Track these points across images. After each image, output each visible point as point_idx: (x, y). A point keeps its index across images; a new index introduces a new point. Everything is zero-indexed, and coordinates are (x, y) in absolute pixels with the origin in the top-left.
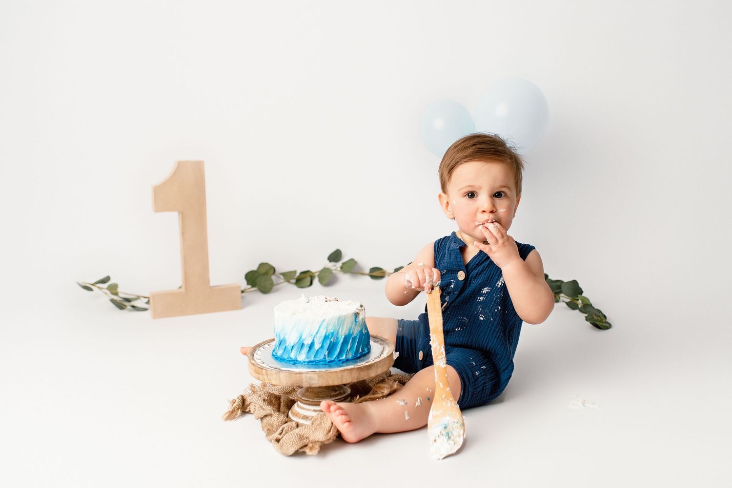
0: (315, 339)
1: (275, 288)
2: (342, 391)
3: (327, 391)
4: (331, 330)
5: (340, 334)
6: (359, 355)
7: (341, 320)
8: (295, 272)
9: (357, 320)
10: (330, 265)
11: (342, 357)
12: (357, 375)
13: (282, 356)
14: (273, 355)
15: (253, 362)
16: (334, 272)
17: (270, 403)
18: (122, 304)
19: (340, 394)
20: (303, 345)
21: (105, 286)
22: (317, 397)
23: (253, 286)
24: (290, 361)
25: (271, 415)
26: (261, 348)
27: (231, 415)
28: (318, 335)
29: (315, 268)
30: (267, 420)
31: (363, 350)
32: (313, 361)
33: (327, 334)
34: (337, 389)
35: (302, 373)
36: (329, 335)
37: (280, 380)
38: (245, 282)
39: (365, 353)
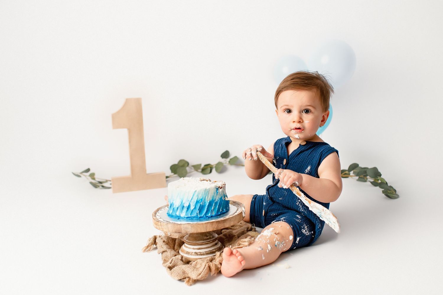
0: (191, 203)
1: (188, 175)
3: (201, 236)
4: (200, 197)
5: (206, 200)
6: (219, 213)
7: (207, 191)
8: (200, 165)
9: (218, 191)
10: (223, 160)
11: (208, 214)
12: (216, 225)
13: (172, 214)
14: (167, 213)
16: (225, 164)
17: (167, 243)
19: (210, 238)
20: (183, 207)
21: (88, 174)
22: (195, 240)
23: (175, 173)
24: (176, 217)
25: (166, 251)
27: (147, 249)
28: (192, 201)
29: (213, 163)
31: (222, 210)
32: (190, 217)
33: (198, 200)
34: (208, 235)
35: (182, 225)
36: (199, 200)
37: (168, 229)
38: (170, 171)
39: (224, 212)
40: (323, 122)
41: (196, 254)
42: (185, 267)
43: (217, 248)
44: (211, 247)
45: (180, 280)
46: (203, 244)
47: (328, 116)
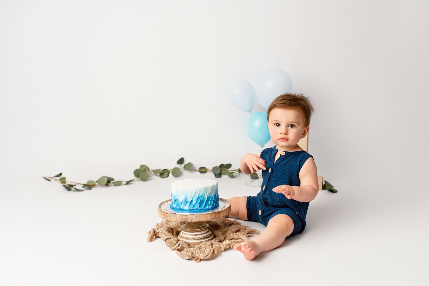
0: (193, 199)
1: (150, 178)
2: (205, 225)
3: (198, 225)
4: (201, 194)
5: (205, 196)
6: (214, 207)
7: (206, 189)
8: (160, 170)
10: (178, 166)
11: (206, 207)
12: (214, 216)
13: (176, 207)
14: (171, 207)
15: (161, 210)
16: (180, 169)
17: (169, 232)
18: (69, 188)
19: (204, 227)
20: (187, 202)
22: (193, 228)
23: (138, 177)
24: (180, 210)
25: (170, 238)
26: (164, 204)
27: (151, 239)
28: (195, 197)
29: (170, 168)
30: (169, 240)
31: (216, 205)
32: (192, 210)
34: (202, 224)
35: (188, 215)
36: (200, 197)
37: (176, 219)
38: (133, 175)
40: (304, 135)
41: (194, 239)
42: (192, 249)
43: (210, 234)
44: (205, 233)
45: (189, 259)
46: (200, 231)
47: (308, 130)
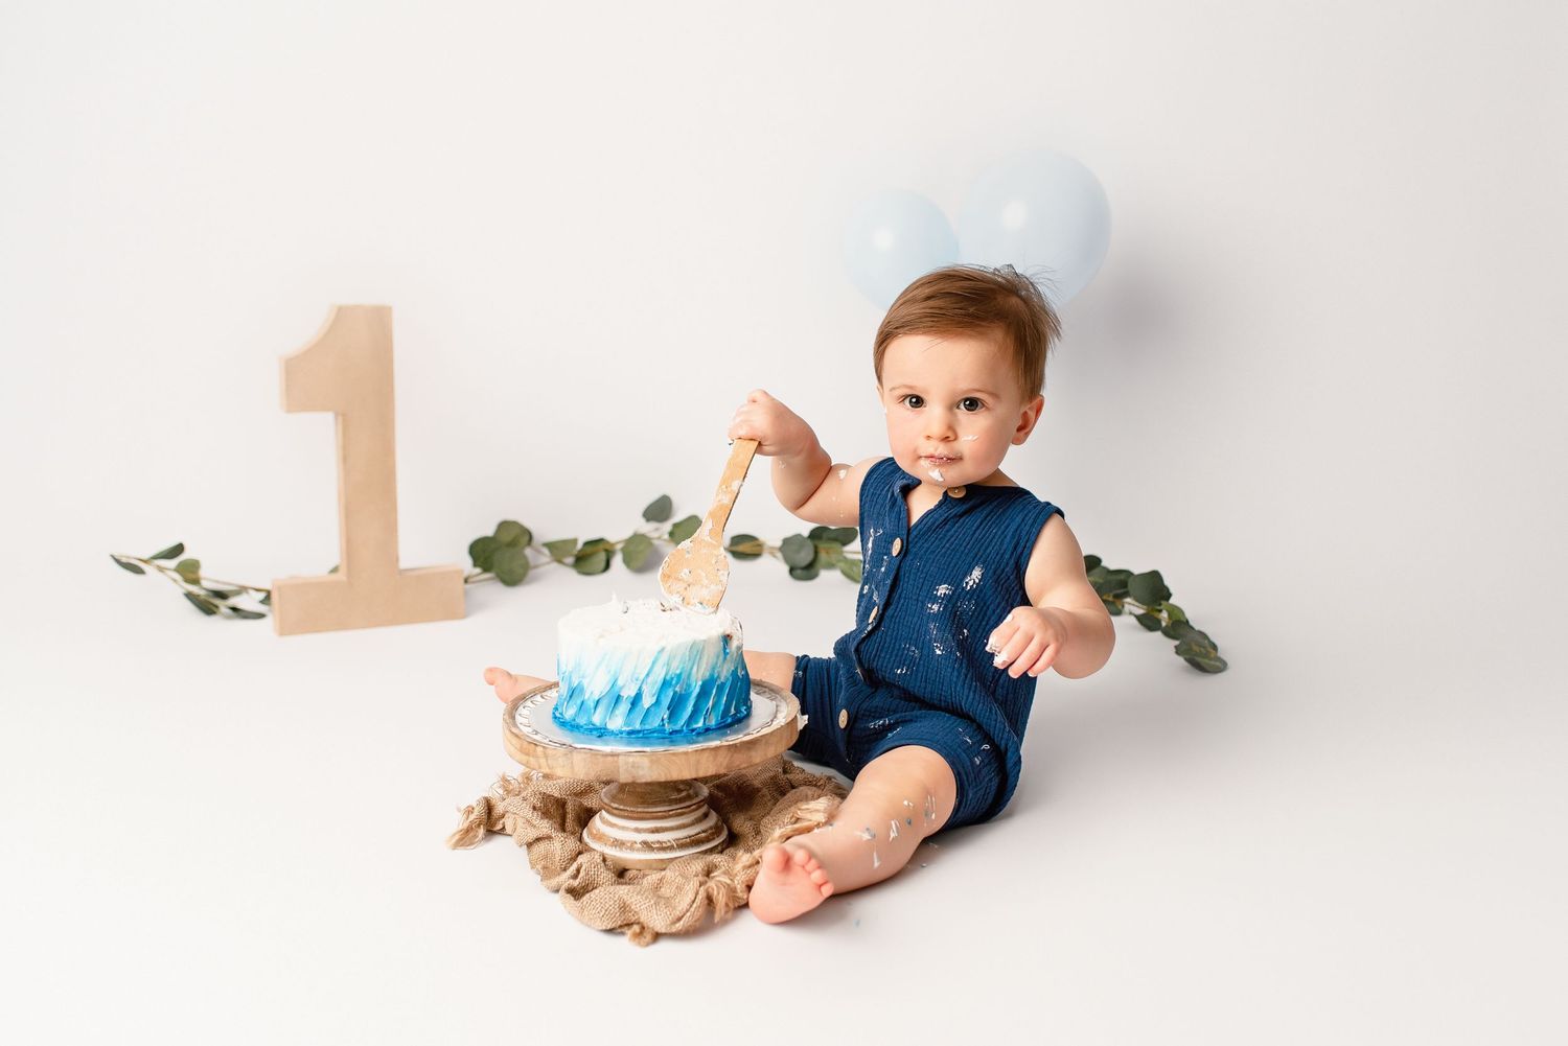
0: (644, 687)
1: (532, 573)
2: (691, 792)
3: (662, 791)
4: (675, 669)
5: (693, 678)
6: (729, 720)
7: (696, 650)
8: (575, 541)
9: (728, 651)
10: (649, 528)
11: (697, 722)
12: (727, 759)
13: (574, 720)
14: (555, 717)
15: (514, 730)
16: (656, 542)
17: (546, 814)
18: (209, 603)
19: (689, 797)
20: (618, 699)
21: (173, 564)
22: (643, 803)
23: (486, 570)
24: (591, 730)
25: (549, 838)
26: (528, 703)
27: (465, 838)
28: (650, 680)
29: (616, 535)
30: (540, 847)
31: (738, 710)
32: (639, 732)
33: (668, 678)
34: (681, 787)
35: (618, 755)
36: (672, 679)
37: (572, 768)
38: (469, 561)
39: (742, 715)
40: (1023, 432)
41: (647, 846)
42: (623, 891)
43: (711, 828)
44: (692, 824)
45: (610, 931)
46: (670, 816)
47: (1039, 411)
